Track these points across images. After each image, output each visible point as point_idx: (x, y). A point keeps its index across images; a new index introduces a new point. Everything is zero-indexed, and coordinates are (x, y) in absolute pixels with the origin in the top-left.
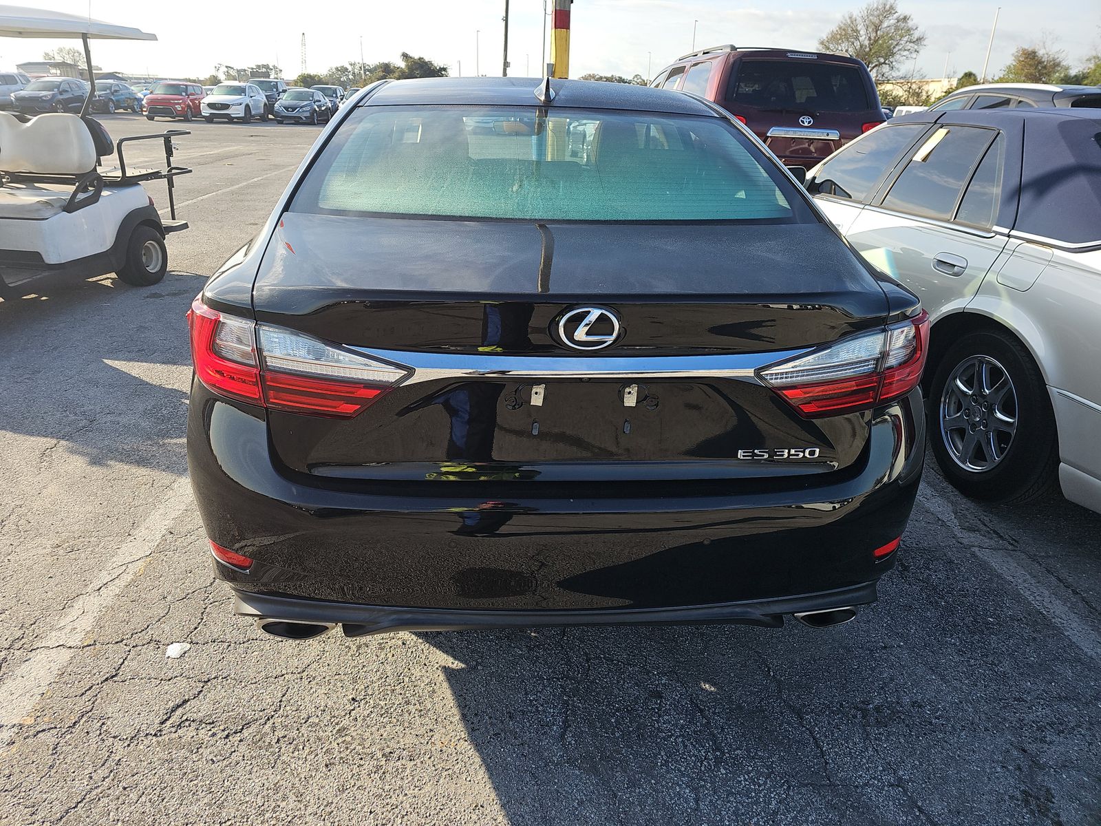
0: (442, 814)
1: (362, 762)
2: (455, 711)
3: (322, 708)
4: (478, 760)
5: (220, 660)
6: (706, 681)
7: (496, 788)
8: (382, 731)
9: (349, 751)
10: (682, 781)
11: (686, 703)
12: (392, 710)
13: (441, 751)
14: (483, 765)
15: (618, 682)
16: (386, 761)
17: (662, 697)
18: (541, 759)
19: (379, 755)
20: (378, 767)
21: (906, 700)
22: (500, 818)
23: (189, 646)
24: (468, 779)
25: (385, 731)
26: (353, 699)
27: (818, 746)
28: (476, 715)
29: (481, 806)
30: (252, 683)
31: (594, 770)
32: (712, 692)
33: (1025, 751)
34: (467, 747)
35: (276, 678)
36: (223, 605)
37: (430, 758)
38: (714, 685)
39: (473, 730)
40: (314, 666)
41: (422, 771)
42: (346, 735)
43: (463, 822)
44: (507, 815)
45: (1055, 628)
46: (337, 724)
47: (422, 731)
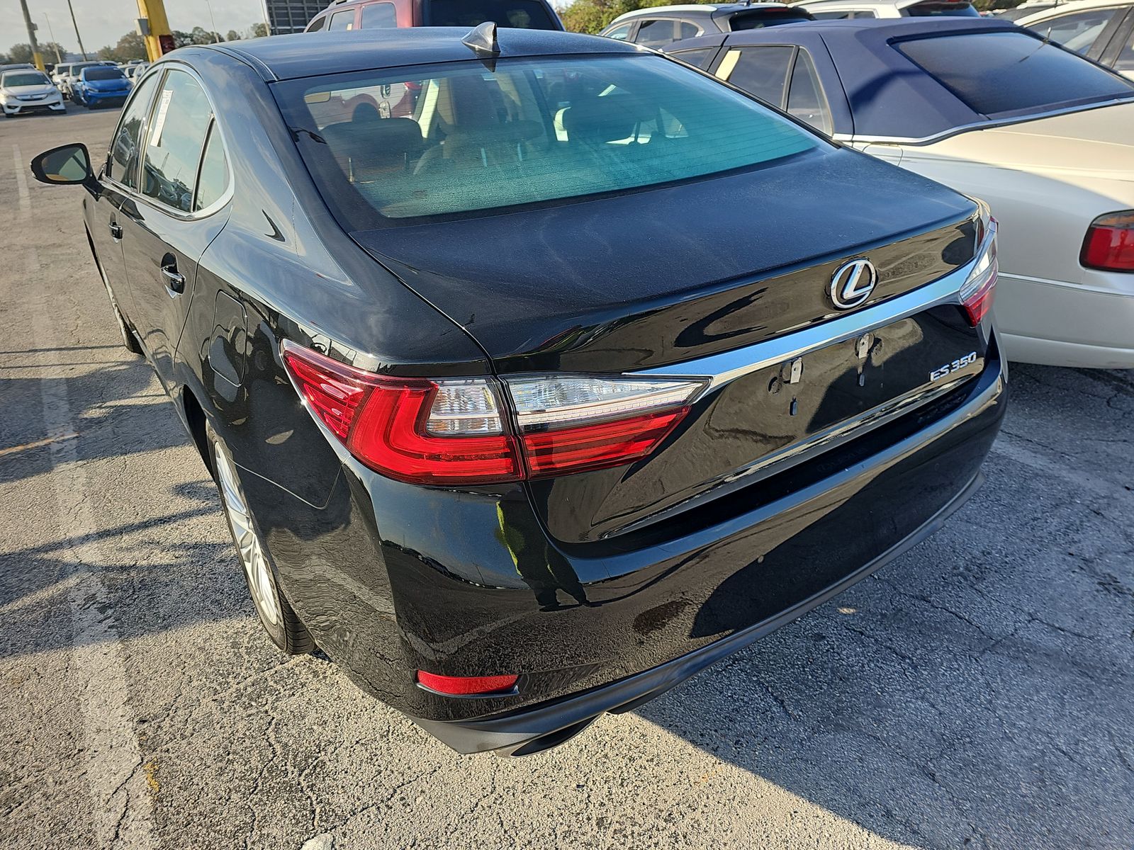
0: (773, 840)
1: (655, 840)
2: (681, 743)
3: (556, 813)
4: (749, 774)
5: (386, 830)
6: (843, 606)
7: (789, 789)
8: (638, 799)
9: (630, 837)
10: (908, 697)
11: (846, 633)
12: (626, 775)
13: (710, 785)
14: (757, 776)
15: (780, 642)
16: (673, 825)
17: (824, 637)
18: (793, 742)
19: (662, 824)
20: (675, 836)
21: (976, 553)
22: (820, 813)
23: (328, 835)
24: (759, 796)
25: (642, 798)
26: (578, 786)
27: (961, 618)
28: (702, 735)
29: (795, 812)
30: (452, 833)
31: (839, 728)
32: (853, 613)
33: (1072, 555)
34: (725, 768)
35: (472, 811)
36: (318, 769)
37: (708, 798)
38: (848, 606)
39: (715, 750)
40: (499, 776)
41: (715, 814)
42: (610, 824)
43: (797, 836)
44: (822, 806)
45: (1004, 458)
46: (589, 819)
47: (675, 778)
